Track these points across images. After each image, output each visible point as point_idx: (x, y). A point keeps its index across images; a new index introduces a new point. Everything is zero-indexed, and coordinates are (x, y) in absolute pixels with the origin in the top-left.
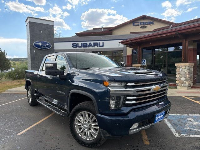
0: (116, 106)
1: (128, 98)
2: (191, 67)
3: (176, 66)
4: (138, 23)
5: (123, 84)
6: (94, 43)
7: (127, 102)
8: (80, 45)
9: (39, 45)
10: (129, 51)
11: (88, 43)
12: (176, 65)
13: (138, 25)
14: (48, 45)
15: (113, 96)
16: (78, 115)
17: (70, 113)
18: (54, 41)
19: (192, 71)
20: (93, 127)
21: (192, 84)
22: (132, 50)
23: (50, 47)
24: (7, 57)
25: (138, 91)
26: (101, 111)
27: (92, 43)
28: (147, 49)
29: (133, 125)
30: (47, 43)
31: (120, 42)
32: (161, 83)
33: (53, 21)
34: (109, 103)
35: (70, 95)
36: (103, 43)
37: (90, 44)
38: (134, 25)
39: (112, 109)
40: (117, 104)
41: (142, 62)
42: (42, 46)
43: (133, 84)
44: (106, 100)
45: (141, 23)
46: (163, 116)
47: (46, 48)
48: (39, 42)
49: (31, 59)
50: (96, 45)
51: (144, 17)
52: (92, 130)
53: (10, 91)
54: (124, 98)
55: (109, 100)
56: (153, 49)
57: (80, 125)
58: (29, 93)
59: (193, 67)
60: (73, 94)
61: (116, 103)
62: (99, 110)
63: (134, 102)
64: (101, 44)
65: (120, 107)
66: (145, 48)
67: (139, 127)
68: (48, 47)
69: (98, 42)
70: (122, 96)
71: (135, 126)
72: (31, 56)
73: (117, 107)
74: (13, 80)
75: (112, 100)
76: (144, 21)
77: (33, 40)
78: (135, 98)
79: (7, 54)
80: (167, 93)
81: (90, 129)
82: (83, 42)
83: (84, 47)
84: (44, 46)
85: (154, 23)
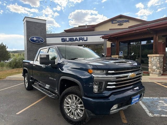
0: (98, 90)
1: (109, 83)
3: (148, 57)
4: (116, 21)
5: (105, 72)
6: (79, 38)
7: (108, 87)
8: (68, 40)
9: (34, 40)
10: (109, 44)
12: (148, 55)
13: (116, 23)
14: (41, 40)
15: (96, 82)
16: (67, 98)
18: (46, 37)
19: (162, 61)
20: (79, 107)
21: (162, 72)
22: (111, 44)
23: (43, 41)
24: (8, 50)
25: (117, 78)
26: (86, 94)
27: (78, 38)
28: (124, 42)
29: (113, 107)
30: (40, 38)
31: (101, 37)
32: (136, 71)
33: (46, 20)
34: (93, 88)
35: (60, 81)
36: (87, 38)
37: (76, 38)
38: (113, 23)
39: (96, 92)
40: (99, 89)
41: (120, 54)
42: (36, 40)
43: (113, 72)
44: (90, 85)
45: (118, 21)
46: (138, 98)
48: (34, 38)
49: (27, 51)
50: (81, 40)
51: (121, 17)
52: (78, 110)
53: (10, 78)
54: (105, 83)
55: (93, 85)
56: (129, 42)
57: (69, 106)
58: (26, 79)
59: (162, 57)
60: (63, 80)
61: (99, 87)
62: (85, 94)
63: (114, 87)
64: (85, 39)
65: (102, 91)
66: (122, 42)
67: (118, 108)
68: (41, 41)
69: (83, 37)
70: (103, 82)
71: (115, 107)
72: (27, 49)
74: (12, 69)
75: (96, 85)
76: (121, 20)
77: (29, 36)
78: (115, 83)
79: (7, 48)
80: (141, 79)
81: (77, 109)
82: (70, 37)
83: (71, 41)
84: (39, 41)
85: (129, 21)
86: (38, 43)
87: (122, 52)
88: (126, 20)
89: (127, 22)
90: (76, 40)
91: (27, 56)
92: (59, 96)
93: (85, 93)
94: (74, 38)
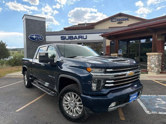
1: (107, 81)
2: (160, 56)
5: (103, 70)
6: (79, 36)
7: (106, 85)
8: (67, 38)
10: (108, 42)
12: (147, 54)
13: (115, 21)
14: (41, 38)
15: (95, 80)
16: (66, 95)
18: (46, 35)
19: (161, 59)
20: (78, 105)
21: (160, 70)
23: (42, 39)
24: (7, 47)
25: (115, 76)
29: (111, 104)
31: (100, 36)
32: (135, 69)
33: (45, 18)
34: (91, 86)
35: (59, 79)
36: (86, 36)
39: (94, 90)
40: (98, 87)
41: (119, 52)
43: (112, 70)
44: (89, 83)
45: (118, 19)
46: (136, 96)
47: (39, 40)
49: (27, 49)
50: (80, 38)
51: (120, 15)
52: (77, 107)
53: (10, 75)
54: (104, 81)
55: (92, 83)
57: (68, 104)
58: (25, 77)
59: (161, 56)
60: (62, 78)
61: (97, 85)
63: (112, 85)
64: (85, 37)
65: (100, 89)
66: (121, 40)
67: (116, 105)
69: (82, 35)
70: (102, 80)
71: (113, 104)
72: (27, 47)
73: (98, 89)
74: (12, 67)
75: (94, 83)
76: (120, 18)
77: (29, 34)
78: (113, 81)
79: (7, 45)
80: (139, 77)
81: (75, 107)
82: (69, 35)
83: (70, 39)
85: (128, 19)
86: (37, 40)
87: (121, 51)
88: (125, 19)
89: (127, 21)
91: (26, 53)
92: (58, 93)
93: (84, 91)
94: (74, 36)
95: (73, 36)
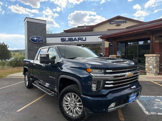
0: (97, 89)
1: (107, 82)
2: (158, 57)
3: (145, 57)
4: (114, 22)
5: (103, 71)
7: (106, 86)
8: (67, 40)
9: (35, 40)
10: (107, 44)
11: (74, 38)
12: (145, 55)
13: (114, 24)
15: (95, 81)
16: (66, 96)
17: (59, 94)
18: (46, 37)
19: (159, 60)
20: (78, 105)
21: (158, 72)
22: (109, 43)
23: (43, 41)
24: (9, 49)
25: (115, 77)
27: (77, 38)
28: (122, 42)
29: (111, 105)
30: (40, 38)
31: (99, 37)
32: (133, 70)
33: (46, 21)
34: (91, 87)
35: (59, 79)
36: (86, 38)
37: (75, 38)
38: (110, 24)
39: (94, 91)
40: (98, 87)
41: (117, 53)
43: (111, 71)
44: (89, 83)
46: (135, 97)
47: (40, 42)
48: (34, 37)
49: (28, 51)
50: (80, 40)
51: (119, 18)
52: (77, 108)
53: (11, 76)
54: (103, 82)
55: (91, 84)
56: (126, 43)
57: (68, 104)
58: (26, 78)
59: (159, 57)
60: (62, 79)
61: (97, 86)
63: (112, 85)
64: (84, 39)
65: (100, 89)
66: (119, 42)
67: (116, 106)
69: (81, 37)
71: (113, 105)
74: (13, 67)
75: (94, 84)
76: (119, 20)
77: (30, 36)
78: (112, 82)
79: (9, 47)
80: (138, 78)
81: (75, 107)
82: (69, 37)
83: (70, 41)
84: (39, 41)
85: (126, 22)
87: (119, 52)
88: (123, 21)
89: (125, 23)
90: (75, 39)
91: (27, 55)
92: (58, 94)
93: (84, 92)
95: (72, 38)
